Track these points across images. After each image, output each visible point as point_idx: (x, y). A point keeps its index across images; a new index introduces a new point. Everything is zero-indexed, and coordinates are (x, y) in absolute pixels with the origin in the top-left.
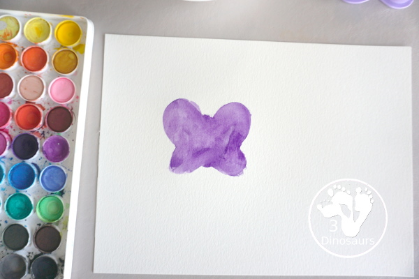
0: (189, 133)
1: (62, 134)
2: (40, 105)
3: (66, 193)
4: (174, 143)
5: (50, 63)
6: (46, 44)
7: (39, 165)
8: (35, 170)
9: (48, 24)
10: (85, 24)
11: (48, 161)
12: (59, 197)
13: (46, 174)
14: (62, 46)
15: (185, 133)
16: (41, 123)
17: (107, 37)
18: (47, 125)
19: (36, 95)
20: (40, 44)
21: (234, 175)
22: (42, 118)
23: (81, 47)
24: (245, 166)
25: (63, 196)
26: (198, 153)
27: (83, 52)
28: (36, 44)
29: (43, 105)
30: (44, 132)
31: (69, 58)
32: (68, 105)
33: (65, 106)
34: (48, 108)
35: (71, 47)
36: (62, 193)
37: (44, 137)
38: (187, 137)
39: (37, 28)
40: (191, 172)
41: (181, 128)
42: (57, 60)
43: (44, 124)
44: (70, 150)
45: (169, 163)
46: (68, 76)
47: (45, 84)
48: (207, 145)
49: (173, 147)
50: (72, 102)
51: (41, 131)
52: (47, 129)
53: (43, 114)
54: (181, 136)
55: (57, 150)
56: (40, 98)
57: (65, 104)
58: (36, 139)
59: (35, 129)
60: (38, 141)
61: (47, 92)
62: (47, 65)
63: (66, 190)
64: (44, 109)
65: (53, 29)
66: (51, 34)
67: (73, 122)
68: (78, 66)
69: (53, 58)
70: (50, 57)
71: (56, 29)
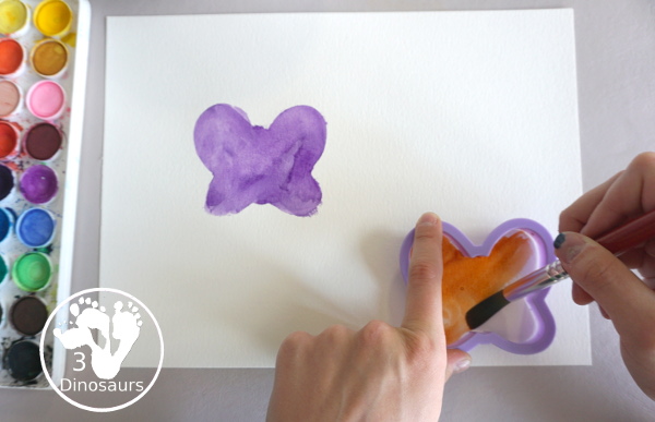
0: (231, 153)
1: (48, 163)
2: (16, 124)
3: (55, 250)
4: (210, 169)
5: (28, 63)
6: (23, 35)
7: (17, 209)
8: (11, 217)
9: (24, 6)
10: (77, 3)
11: (29, 204)
12: (45, 255)
13: (26, 222)
14: (45, 37)
15: (226, 155)
16: (17, 148)
17: (111, 20)
18: (25, 151)
19: (8, 109)
20: (13, 36)
21: (303, 215)
22: (19, 141)
23: (72, 36)
24: (319, 200)
25: (52, 253)
26: (248, 183)
27: (74, 45)
28: (7, 35)
29: (20, 124)
30: (21, 162)
31: (55, 53)
32: (55, 121)
33: (52, 123)
34: (26, 126)
35: (58, 37)
36: (49, 250)
37: (22, 169)
38: (230, 160)
39: (9, 14)
40: (238, 211)
41: (221, 147)
42: (38, 57)
43: (22, 151)
44: (59, 185)
45: (204, 200)
46: (55, 78)
47: (21, 92)
48: (260, 171)
49: (209, 177)
50: (62, 117)
51: (17, 161)
52: (26, 158)
53: (20, 135)
54: (221, 159)
55: (41, 187)
56: (14, 113)
57: (51, 119)
58: (9, 172)
59: (10, 158)
60: (14, 174)
61: (25, 105)
62: (23, 64)
63: (56, 245)
64: (21, 129)
65: (32, 13)
66: (28, 20)
67: (63, 145)
68: (67, 64)
69: (32, 55)
70: (29, 54)
71: (36, 12)
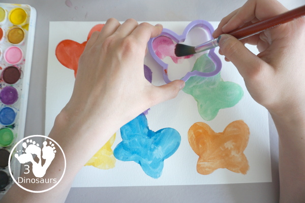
1: (14, 85)
3: (16, 127)
5: (5, 37)
6: (3, 24)
9: (4, 11)
10: (30, 10)
11: (4, 105)
12: (10, 129)
13: (2, 113)
14: (14, 26)
18: (3, 79)
23: (27, 25)
27: (28, 30)
29: (1, 66)
30: (1, 84)
31: (19, 33)
32: (18, 65)
33: (16, 66)
34: (4, 67)
35: (20, 26)
36: (13, 126)
37: (1, 88)
42: (10, 35)
43: (1, 79)
44: (19, 96)
46: (18, 45)
47: (1, 52)
50: (21, 64)
52: (3, 82)
53: (1, 72)
55: (10, 97)
61: (3, 57)
62: (3, 38)
63: (16, 124)
64: (1, 69)
65: (8, 14)
66: (6, 17)
67: (21, 77)
68: (24, 39)
69: (7, 34)
70: (6, 33)
71: (10, 14)
